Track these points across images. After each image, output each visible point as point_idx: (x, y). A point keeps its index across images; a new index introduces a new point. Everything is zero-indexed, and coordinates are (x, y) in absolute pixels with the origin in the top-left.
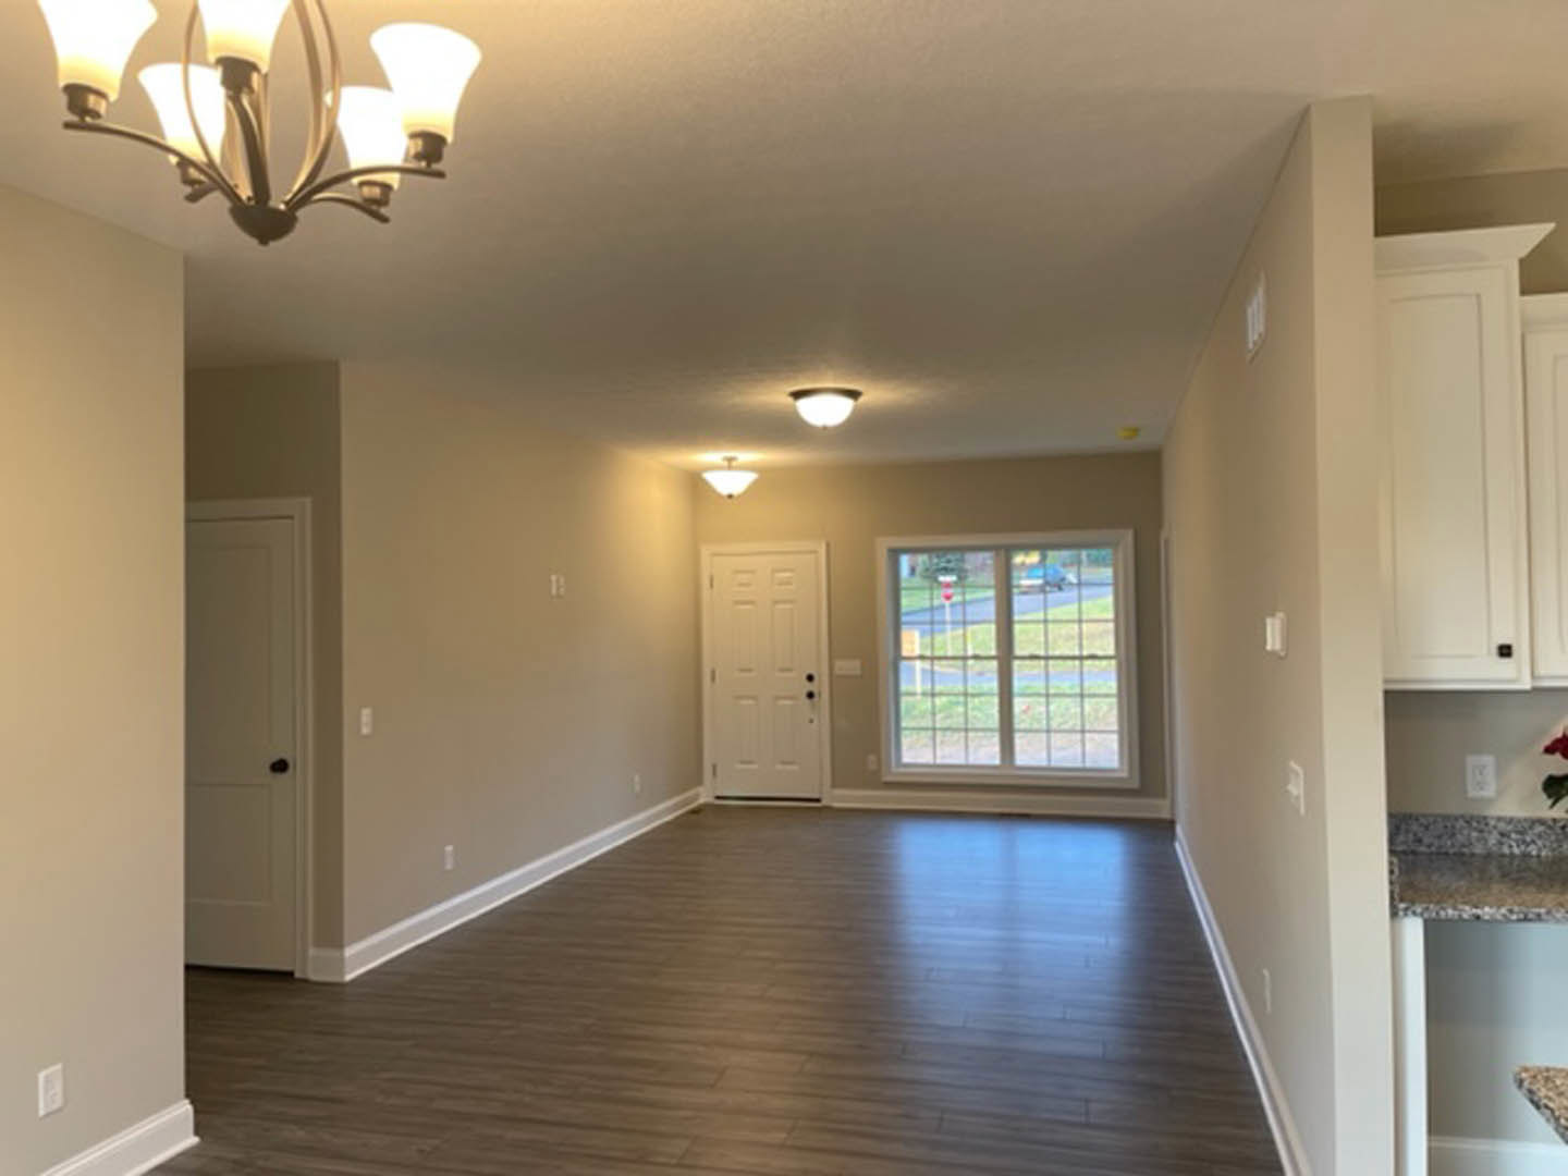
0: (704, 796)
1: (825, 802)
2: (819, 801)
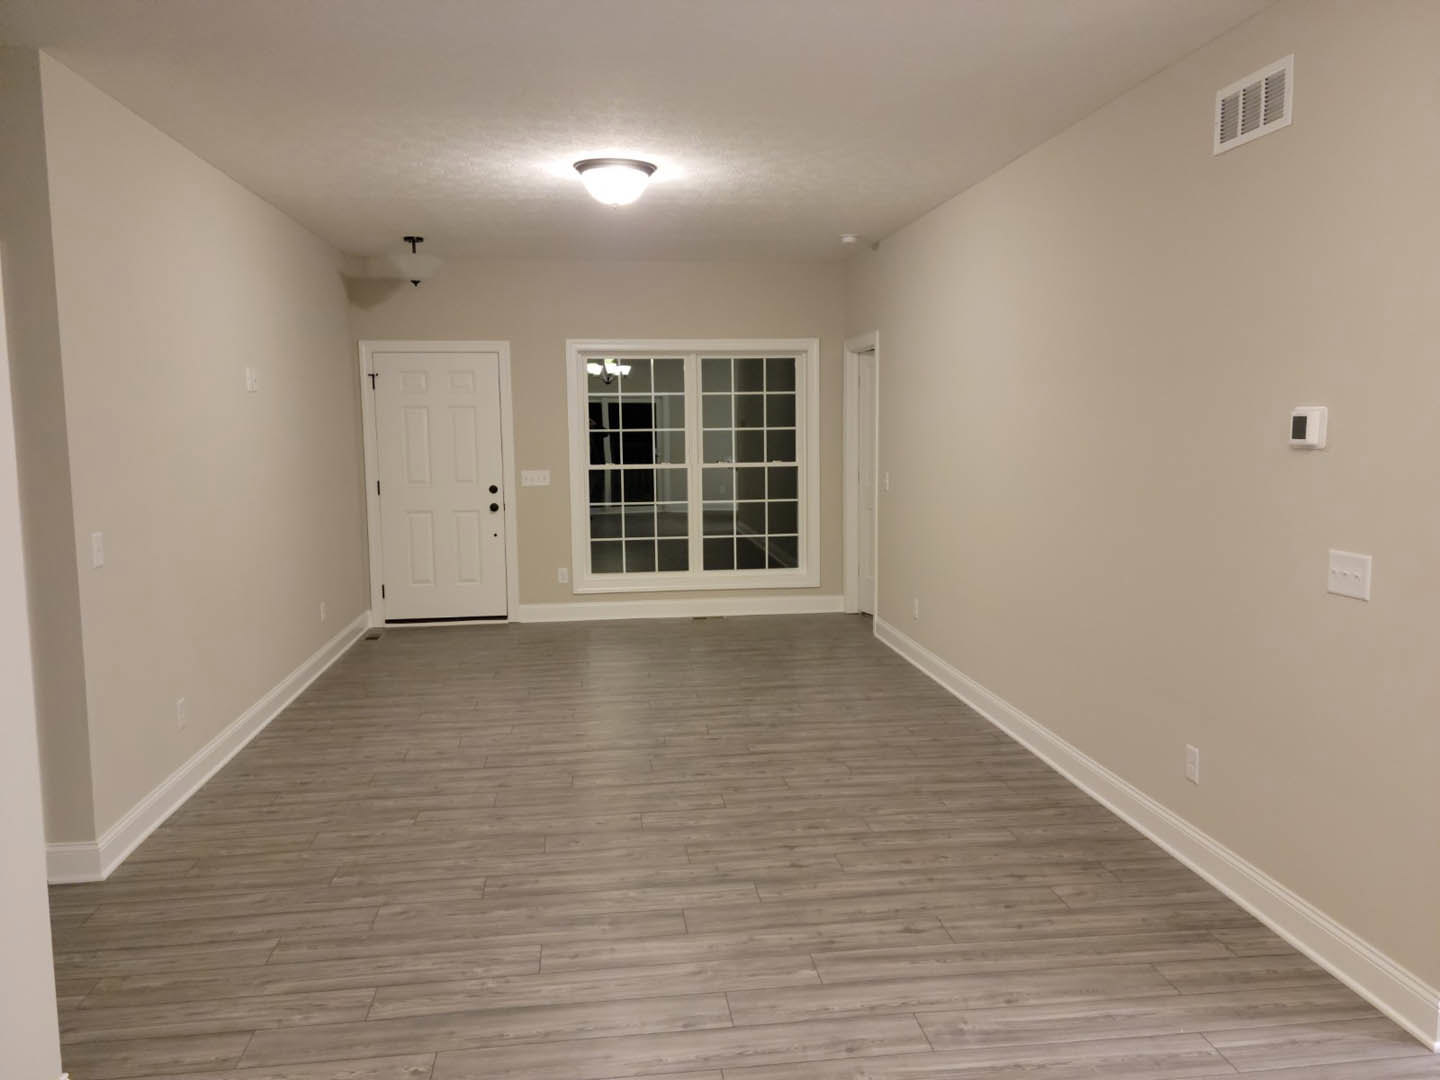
0: (374, 620)
1: (511, 619)
2: (505, 618)
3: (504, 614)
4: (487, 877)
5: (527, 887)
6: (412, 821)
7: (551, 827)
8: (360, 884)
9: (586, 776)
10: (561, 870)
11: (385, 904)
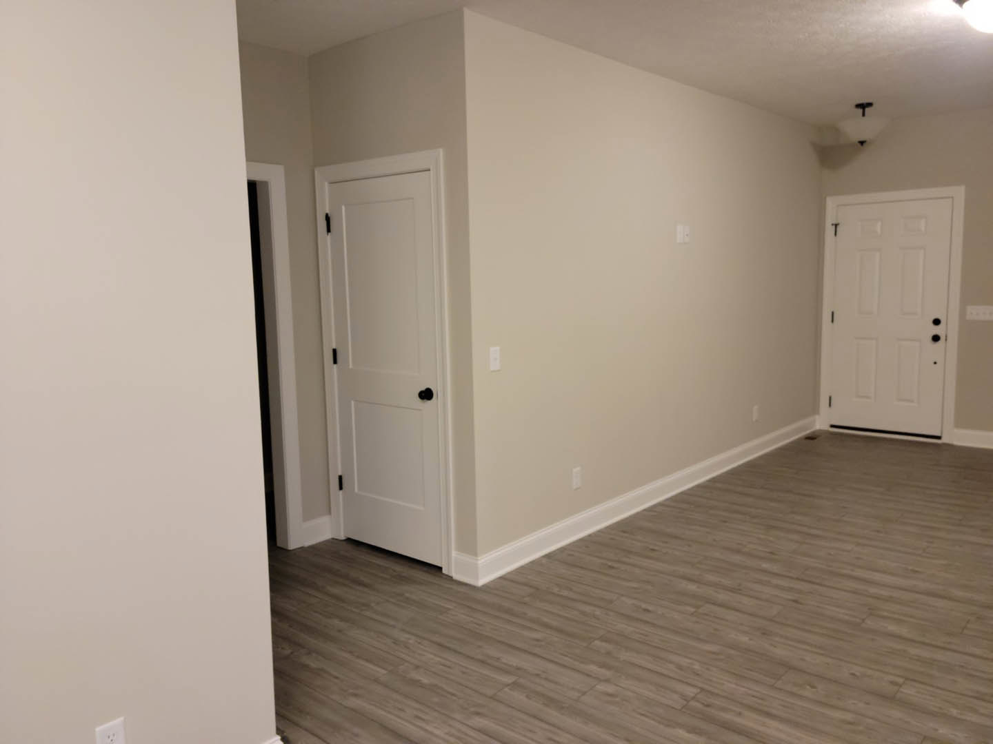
0: (820, 423)
1: (944, 440)
2: (939, 438)
3: (939, 435)
4: (702, 689)
5: (727, 716)
6: (693, 610)
7: (803, 660)
8: (608, 653)
9: (884, 617)
10: (774, 712)
11: (607, 681)
